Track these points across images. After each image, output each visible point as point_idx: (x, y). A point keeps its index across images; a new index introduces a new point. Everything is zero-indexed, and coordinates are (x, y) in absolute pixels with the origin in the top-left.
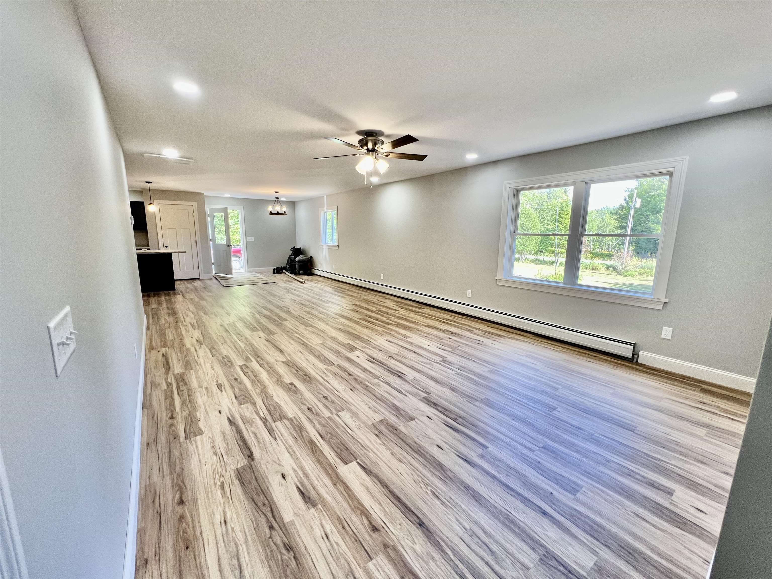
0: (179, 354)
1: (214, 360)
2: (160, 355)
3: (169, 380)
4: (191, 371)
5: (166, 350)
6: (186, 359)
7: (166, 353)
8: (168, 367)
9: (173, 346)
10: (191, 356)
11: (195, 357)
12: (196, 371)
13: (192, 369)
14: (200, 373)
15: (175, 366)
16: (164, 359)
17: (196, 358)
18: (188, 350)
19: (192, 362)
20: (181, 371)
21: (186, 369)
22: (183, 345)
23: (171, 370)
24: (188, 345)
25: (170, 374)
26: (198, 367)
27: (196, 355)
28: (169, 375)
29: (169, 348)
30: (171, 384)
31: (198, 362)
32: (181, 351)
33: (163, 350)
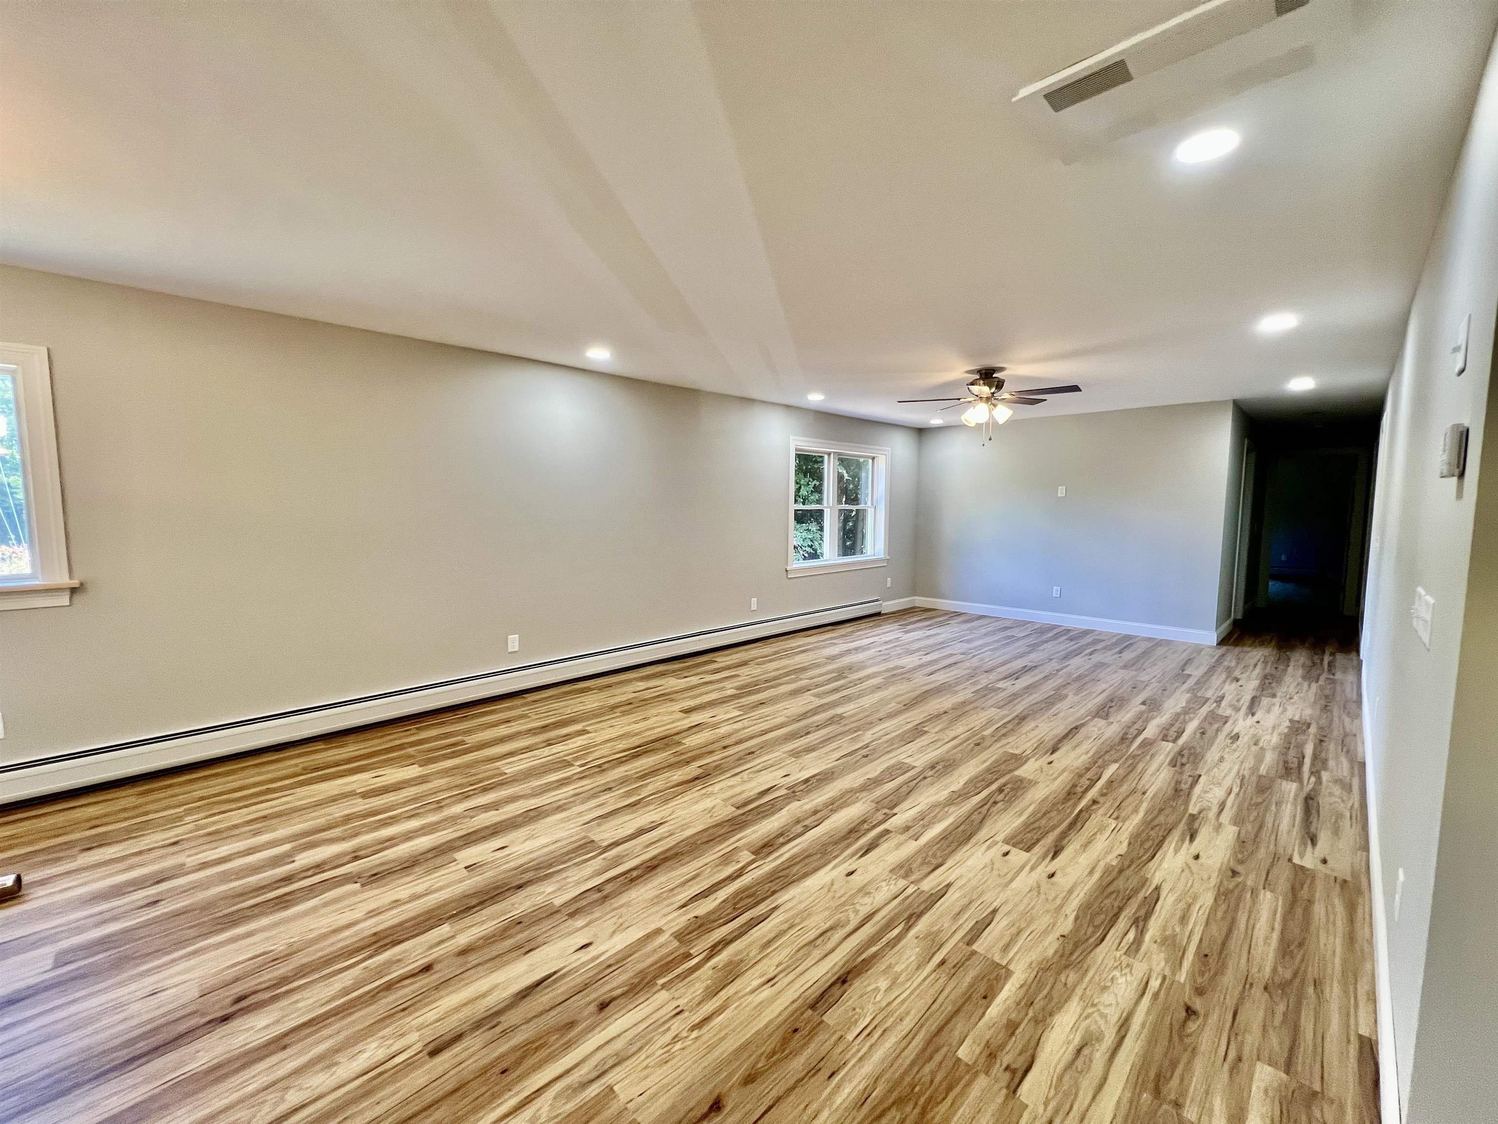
0: (1269, 820)
1: (1204, 771)
2: (1324, 845)
3: (1313, 779)
4: (1264, 773)
5: (1302, 855)
6: (1260, 800)
7: (1305, 844)
8: (1310, 804)
9: (1276, 857)
10: (1244, 799)
11: (1238, 794)
12: (1255, 769)
13: (1260, 777)
14: (1249, 763)
15: (1292, 795)
16: (1313, 829)
17: (1236, 790)
18: (1238, 821)
19: (1251, 790)
20: (1284, 783)
21: (1272, 780)
22: (1241, 842)
23: (1303, 795)
24: (1230, 832)
25: (1308, 788)
26: (1247, 773)
27: (1232, 796)
28: (1311, 786)
29: (1290, 860)
30: (1312, 773)
31: (1238, 782)
32: (1261, 827)
33: (1309, 860)
